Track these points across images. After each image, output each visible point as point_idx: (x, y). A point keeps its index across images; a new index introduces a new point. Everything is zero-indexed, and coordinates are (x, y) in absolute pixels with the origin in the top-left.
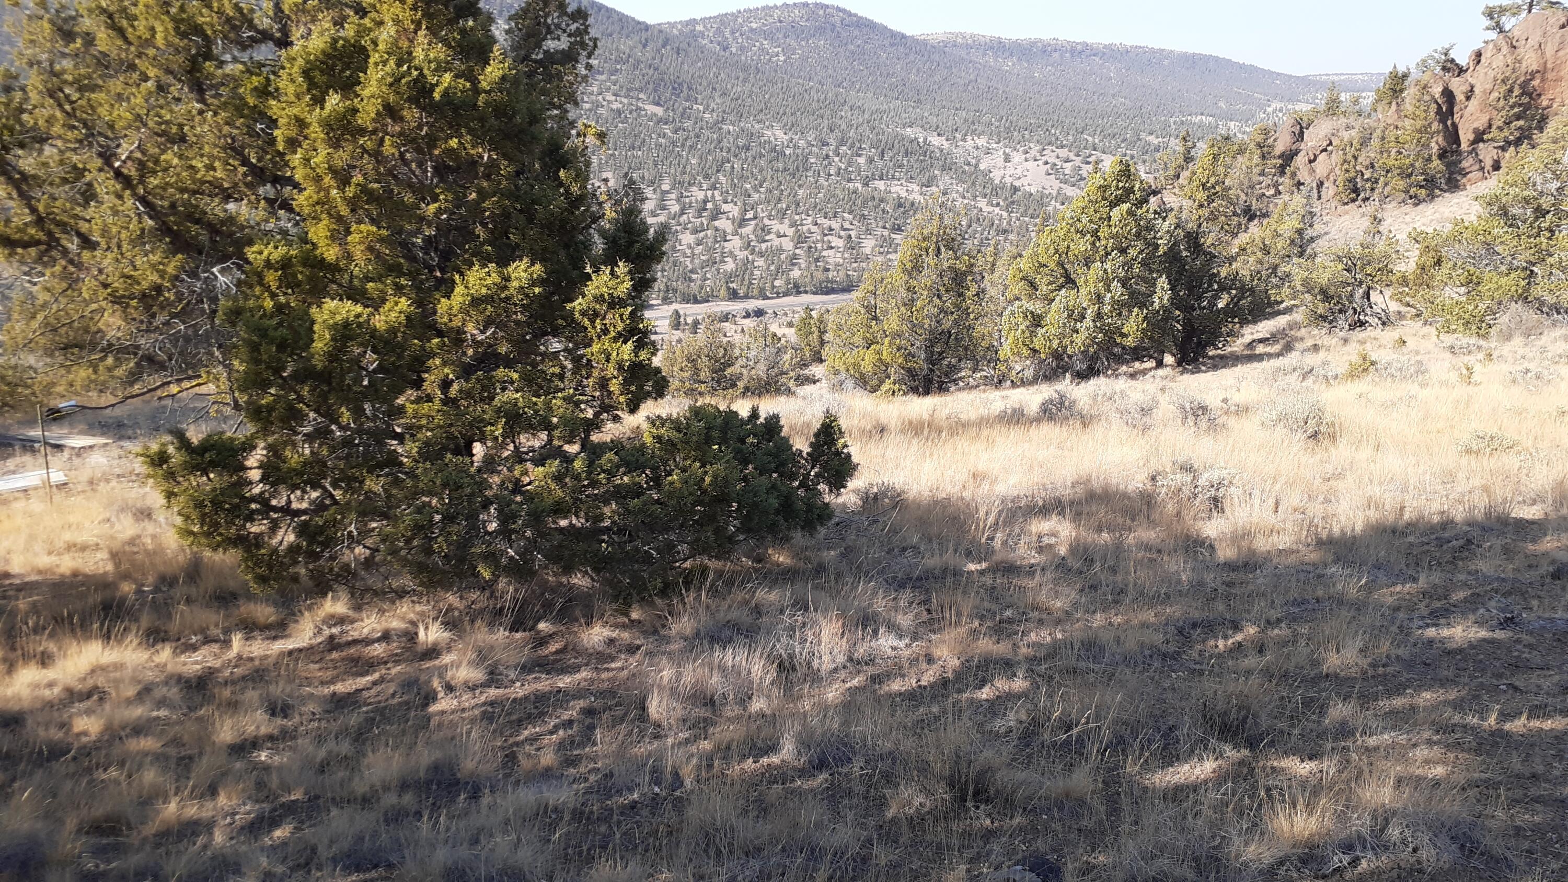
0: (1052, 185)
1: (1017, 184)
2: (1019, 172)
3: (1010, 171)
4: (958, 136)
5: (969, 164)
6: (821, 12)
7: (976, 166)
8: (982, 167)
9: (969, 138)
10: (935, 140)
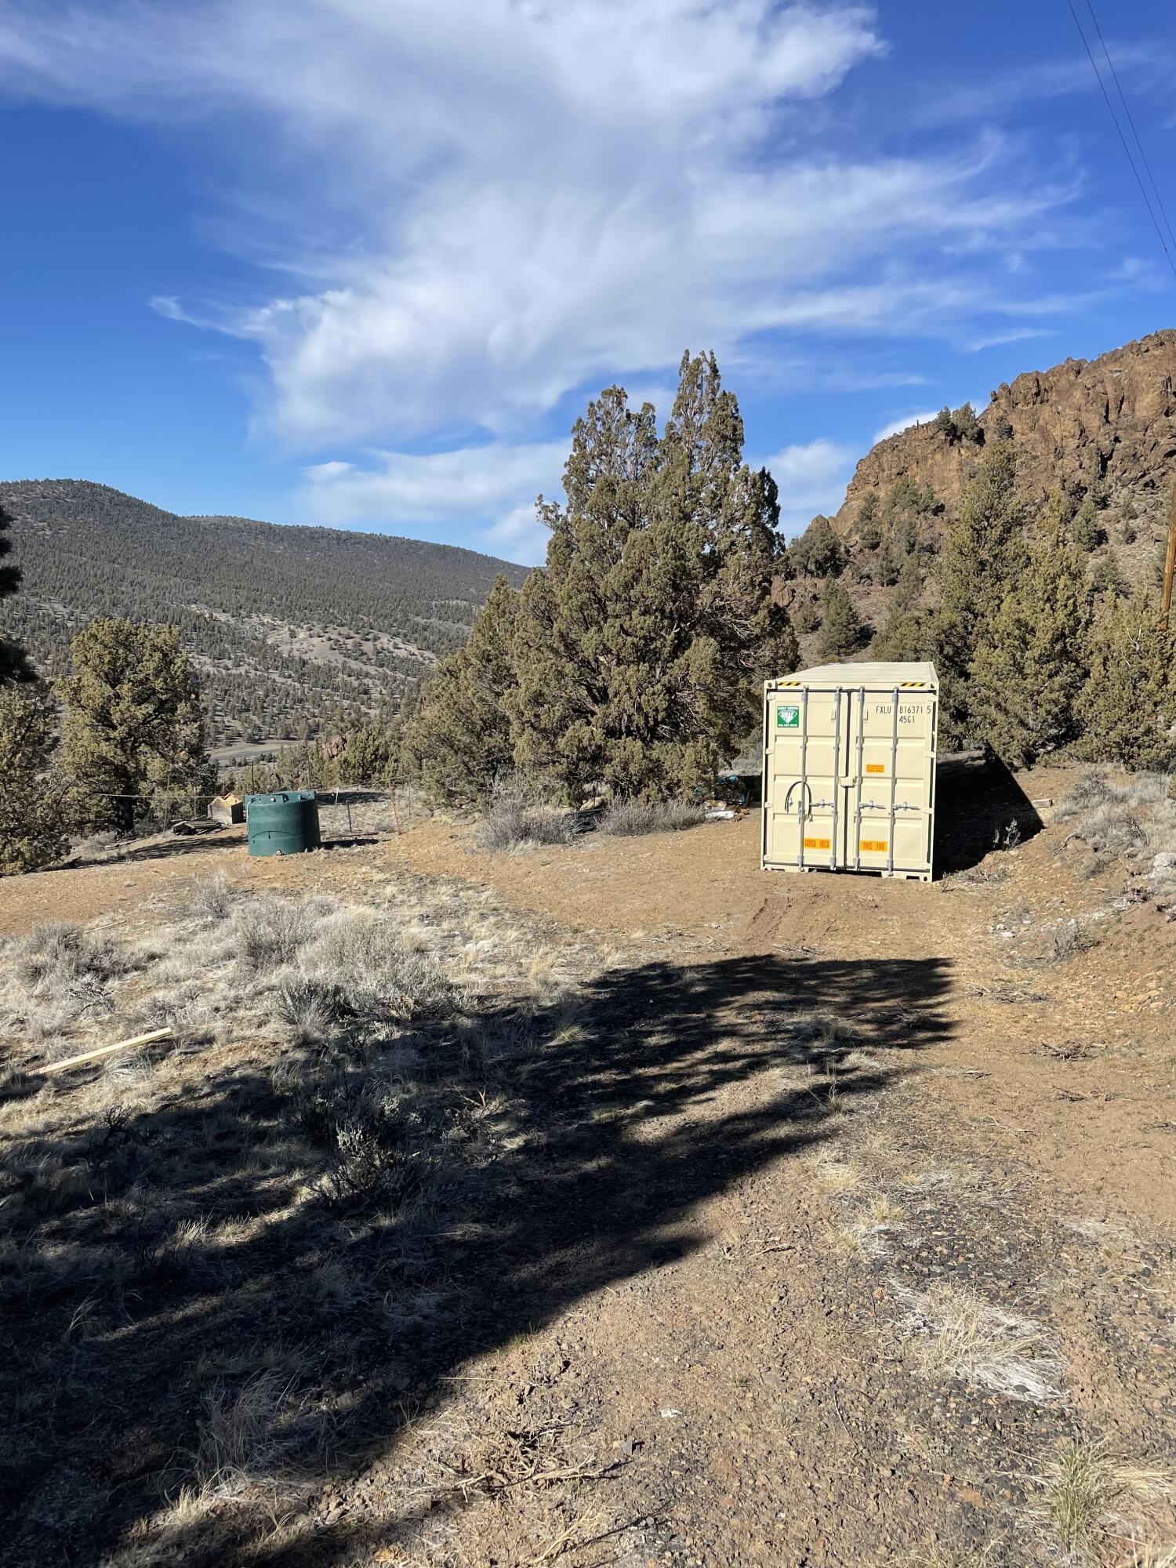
0: (337, 659)
1: (305, 657)
2: (305, 646)
3: (297, 646)
4: (243, 613)
5: (256, 639)
6: (88, 490)
7: (264, 642)
8: (269, 641)
9: (254, 615)
10: (222, 617)
